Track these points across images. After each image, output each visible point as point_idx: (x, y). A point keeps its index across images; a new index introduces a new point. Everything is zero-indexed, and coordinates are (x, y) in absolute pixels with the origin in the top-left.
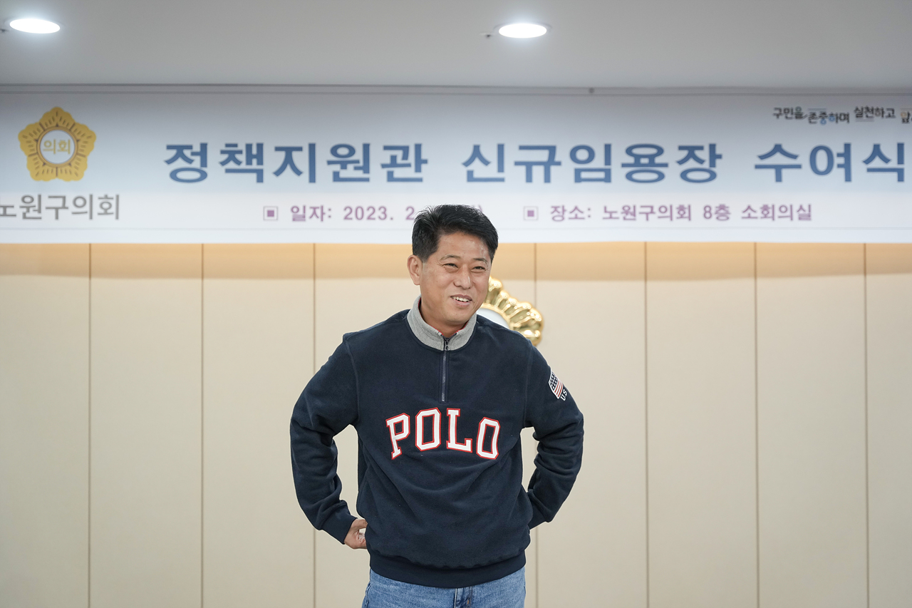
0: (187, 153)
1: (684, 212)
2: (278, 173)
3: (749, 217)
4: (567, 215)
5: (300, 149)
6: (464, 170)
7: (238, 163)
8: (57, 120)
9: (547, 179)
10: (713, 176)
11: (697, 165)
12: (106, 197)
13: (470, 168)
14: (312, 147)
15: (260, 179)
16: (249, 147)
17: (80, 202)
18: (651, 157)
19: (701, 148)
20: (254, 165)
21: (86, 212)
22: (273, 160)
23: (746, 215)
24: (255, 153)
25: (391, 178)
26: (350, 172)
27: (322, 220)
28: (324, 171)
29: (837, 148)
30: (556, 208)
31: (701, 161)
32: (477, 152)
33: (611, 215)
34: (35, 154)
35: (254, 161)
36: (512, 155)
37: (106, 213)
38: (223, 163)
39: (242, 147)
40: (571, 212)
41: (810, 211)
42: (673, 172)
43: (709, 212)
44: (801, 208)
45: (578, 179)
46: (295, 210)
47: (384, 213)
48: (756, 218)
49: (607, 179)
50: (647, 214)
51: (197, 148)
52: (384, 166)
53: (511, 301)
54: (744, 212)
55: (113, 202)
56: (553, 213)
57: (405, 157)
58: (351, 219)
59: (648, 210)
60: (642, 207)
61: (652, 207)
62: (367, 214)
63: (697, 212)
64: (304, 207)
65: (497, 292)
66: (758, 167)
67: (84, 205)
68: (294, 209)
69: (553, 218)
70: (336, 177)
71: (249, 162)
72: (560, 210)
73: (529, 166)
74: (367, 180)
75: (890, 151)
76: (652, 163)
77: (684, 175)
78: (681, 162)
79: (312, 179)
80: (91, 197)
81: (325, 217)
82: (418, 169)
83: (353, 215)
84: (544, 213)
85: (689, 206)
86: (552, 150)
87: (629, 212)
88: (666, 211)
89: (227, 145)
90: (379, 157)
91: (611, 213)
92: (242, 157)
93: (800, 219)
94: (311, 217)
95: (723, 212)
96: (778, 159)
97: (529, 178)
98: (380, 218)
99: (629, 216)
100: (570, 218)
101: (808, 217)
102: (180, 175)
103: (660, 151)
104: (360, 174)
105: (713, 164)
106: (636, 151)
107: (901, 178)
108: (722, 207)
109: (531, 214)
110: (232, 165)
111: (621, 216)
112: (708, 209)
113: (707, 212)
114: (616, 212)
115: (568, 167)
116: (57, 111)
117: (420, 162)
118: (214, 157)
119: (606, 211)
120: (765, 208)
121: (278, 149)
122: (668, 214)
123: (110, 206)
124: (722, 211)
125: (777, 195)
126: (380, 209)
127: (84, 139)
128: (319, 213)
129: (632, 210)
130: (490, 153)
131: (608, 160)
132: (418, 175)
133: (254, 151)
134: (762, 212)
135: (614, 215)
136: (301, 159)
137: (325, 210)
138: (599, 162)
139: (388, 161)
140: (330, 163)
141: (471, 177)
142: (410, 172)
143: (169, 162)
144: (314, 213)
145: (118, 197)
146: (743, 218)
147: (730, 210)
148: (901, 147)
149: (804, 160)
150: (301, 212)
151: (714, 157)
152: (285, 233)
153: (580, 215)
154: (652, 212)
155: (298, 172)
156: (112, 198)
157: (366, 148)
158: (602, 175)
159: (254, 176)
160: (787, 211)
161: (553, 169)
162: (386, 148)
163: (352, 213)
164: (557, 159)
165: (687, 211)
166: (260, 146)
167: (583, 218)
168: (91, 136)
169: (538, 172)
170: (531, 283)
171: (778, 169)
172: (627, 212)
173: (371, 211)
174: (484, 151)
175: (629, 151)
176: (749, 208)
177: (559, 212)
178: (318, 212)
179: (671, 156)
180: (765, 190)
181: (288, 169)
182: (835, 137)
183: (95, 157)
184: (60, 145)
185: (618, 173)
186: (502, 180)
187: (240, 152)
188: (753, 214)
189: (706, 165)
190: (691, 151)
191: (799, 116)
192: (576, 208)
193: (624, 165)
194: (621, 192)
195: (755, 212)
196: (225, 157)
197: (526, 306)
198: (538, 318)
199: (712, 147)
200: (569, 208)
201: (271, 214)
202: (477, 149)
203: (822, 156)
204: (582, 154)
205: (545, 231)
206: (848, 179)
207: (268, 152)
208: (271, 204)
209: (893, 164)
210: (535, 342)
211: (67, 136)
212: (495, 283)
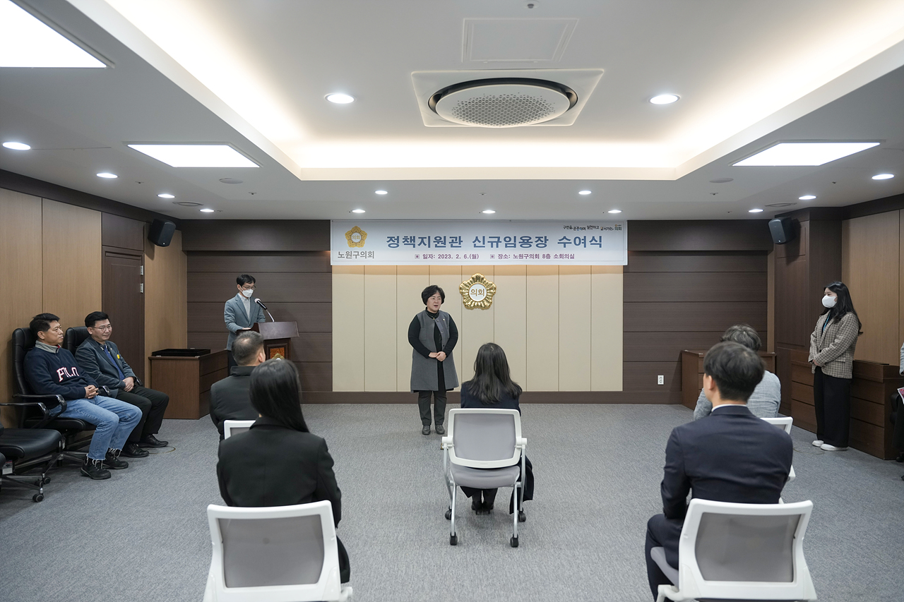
0: (393, 239)
1: (537, 256)
2: (419, 245)
3: (556, 258)
4: (503, 257)
5: (426, 238)
6: (473, 244)
7: (408, 242)
8: (356, 230)
9: (497, 247)
10: (546, 245)
11: (541, 243)
12: (370, 252)
13: (475, 243)
14: (429, 237)
15: (414, 247)
16: (411, 237)
17: (363, 253)
18: (528, 240)
19: (542, 237)
20: (413, 243)
22: (418, 241)
24: (413, 239)
25: (452, 246)
26: (440, 244)
27: (432, 258)
28: (433, 244)
29: (582, 238)
31: (542, 241)
32: (477, 239)
33: (516, 257)
34: (350, 240)
35: (413, 241)
36: (487, 239)
37: (370, 257)
38: (404, 242)
39: (409, 237)
41: (574, 256)
42: (534, 245)
43: (544, 256)
44: (571, 255)
45: (506, 247)
48: (558, 258)
49: (515, 247)
50: (526, 257)
51: (396, 238)
52: (450, 243)
53: (487, 281)
54: (555, 256)
57: (456, 240)
58: (440, 258)
60: (525, 254)
63: (541, 256)
64: (427, 255)
65: (483, 279)
66: (559, 243)
67: (363, 255)
68: (424, 255)
69: (499, 258)
70: (436, 246)
71: (411, 242)
73: (492, 242)
74: (445, 247)
75: (598, 239)
76: (528, 242)
77: (537, 245)
78: (536, 242)
79: (429, 247)
80: (366, 252)
82: (460, 244)
84: (497, 256)
85: (539, 254)
86: (499, 238)
87: (521, 256)
88: (532, 256)
89: (405, 237)
90: (448, 240)
92: (409, 240)
93: (571, 258)
94: (429, 257)
95: (548, 256)
96: (565, 241)
97: (492, 247)
98: (449, 257)
101: (573, 258)
102: (391, 245)
103: (530, 238)
104: (443, 245)
105: (546, 242)
107: (600, 247)
109: (492, 257)
110: (406, 243)
111: (519, 257)
115: (503, 243)
116: (356, 227)
117: (460, 241)
118: (401, 240)
119: (514, 256)
120: (561, 255)
121: (419, 238)
123: (371, 254)
125: (564, 251)
126: (449, 255)
127: (364, 235)
128: (431, 256)
130: (481, 239)
131: (515, 241)
136: (426, 241)
137: (433, 255)
138: (512, 242)
139: (451, 241)
140: (434, 242)
141: (475, 246)
142: (457, 245)
143: (388, 242)
145: (373, 252)
146: (554, 258)
147: (551, 256)
148: (600, 237)
149: (572, 241)
151: (546, 240)
152: (422, 262)
153: (507, 257)
154: (528, 256)
155: (425, 245)
157: (445, 237)
160: (567, 256)
161: (499, 243)
162: (451, 237)
163: (441, 256)
164: (500, 241)
166: (414, 237)
168: (366, 234)
169: (495, 244)
170: (492, 276)
171: (565, 244)
173: (446, 256)
174: (479, 239)
175: (521, 238)
179: (533, 240)
180: (561, 250)
181: (422, 244)
182: (581, 234)
183: (367, 240)
184: (357, 237)
185: (518, 245)
186: (484, 247)
190: (539, 238)
191: (571, 228)
192: (506, 255)
193: (520, 242)
194: (519, 250)
195: (558, 256)
196: (404, 240)
197: (491, 283)
198: (495, 286)
199: (545, 237)
200: (504, 255)
201: (417, 256)
202: (477, 237)
203: (577, 240)
204: (508, 239)
205: (497, 262)
206: (585, 247)
207: (416, 239)
208: (417, 254)
209: (598, 242)
210: (494, 294)
211: (359, 234)
212: (482, 276)
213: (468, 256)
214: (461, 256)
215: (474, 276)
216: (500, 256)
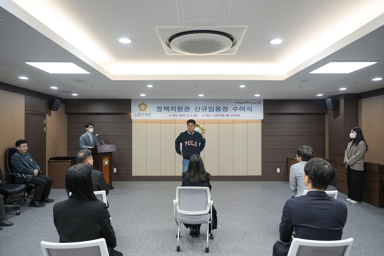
0: (159, 108)
1: (223, 115)
2: (171, 110)
8: (143, 104)
9: (206, 111)
10: (227, 111)
11: (225, 109)
14: (175, 107)
15: (169, 111)
16: (167, 107)
18: (219, 108)
22: (170, 109)
24: (168, 108)
25: (185, 111)
26: (180, 110)
28: (177, 110)
29: (243, 107)
32: (196, 108)
34: (140, 108)
36: (201, 108)
41: (239, 115)
42: (222, 110)
45: (209, 111)
49: (213, 111)
53: (201, 127)
54: (231, 115)
57: (187, 108)
60: (218, 115)
63: (225, 115)
65: (199, 125)
66: (233, 109)
67: (146, 114)
68: (173, 115)
70: (178, 111)
75: (250, 108)
77: (223, 111)
79: (175, 111)
82: (189, 110)
84: (205, 115)
86: (206, 107)
87: (216, 115)
88: (221, 115)
90: (184, 108)
92: (166, 108)
95: (228, 115)
96: (235, 108)
97: (203, 111)
102: (158, 110)
103: (220, 107)
104: (181, 110)
107: (251, 111)
109: (203, 116)
110: (165, 109)
115: (208, 109)
116: (143, 102)
117: (189, 109)
118: (163, 108)
119: (213, 115)
120: (234, 115)
123: (149, 115)
125: (235, 113)
128: (176, 115)
130: (198, 108)
136: (174, 109)
138: (212, 109)
141: (196, 111)
142: (188, 110)
145: (150, 113)
148: (251, 107)
149: (239, 109)
151: (227, 108)
152: (172, 118)
153: (210, 116)
155: (174, 110)
157: (182, 107)
160: (236, 115)
163: (180, 115)
166: (169, 107)
168: (147, 106)
169: (204, 110)
170: (204, 124)
171: (235, 110)
173: (183, 115)
175: (216, 107)
179: (222, 108)
180: (234, 113)
182: (243, 106)
183: (147, 108)
185: (215, 110)
186: (200, 111)
190: (224, 107)
191: (238, 103)
194: (215, 113)
197: (203, 127)
198: (204, 129)
199: (227, 107)
203: (241, 108)
204: (210, 108)
205: (205, 118)
206: (244, 111)
207: (170, 108)
208: (170, 114)
209: (250, 109)
210: (204, 132)
211: (144, 106)
212: (199, 124)
213: (193, 115)
214: (190, 115)
216: (207, 115)
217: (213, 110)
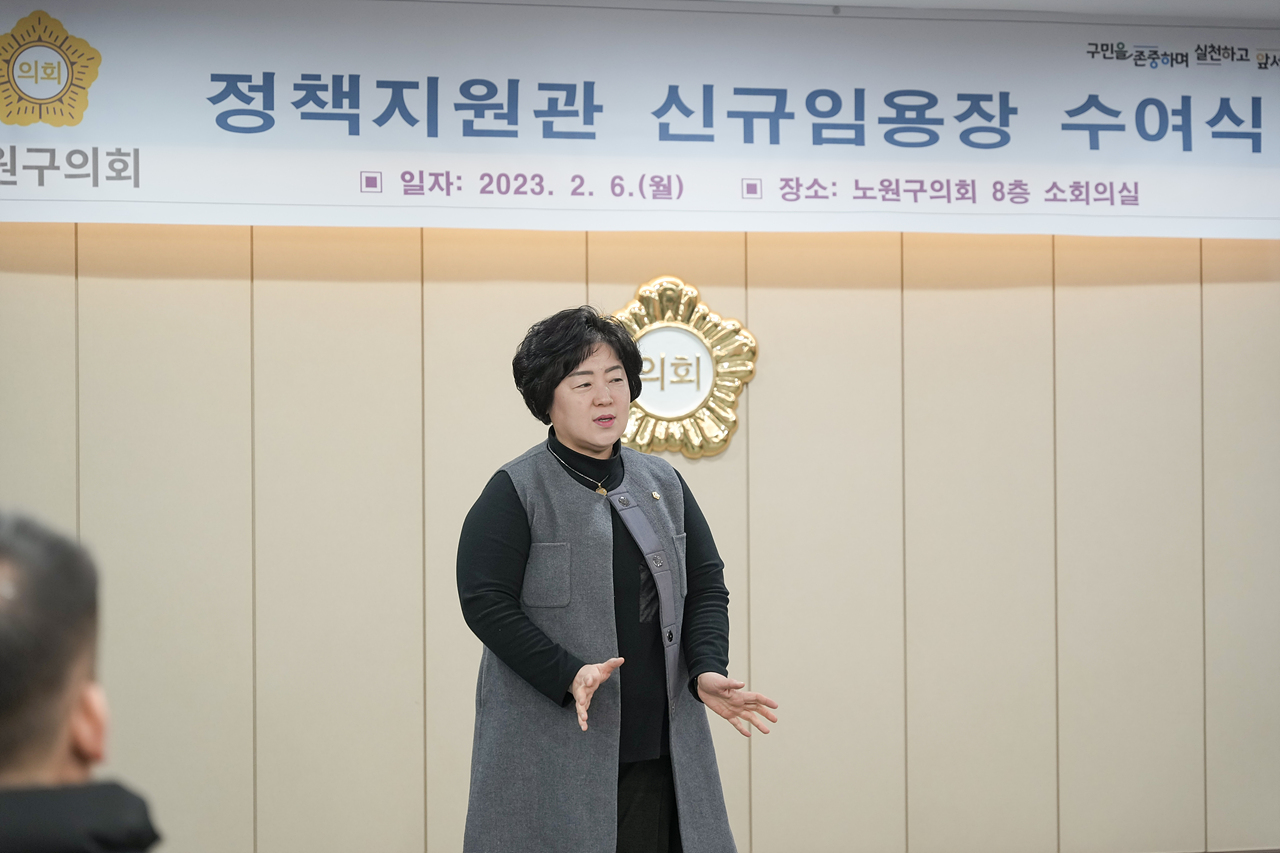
0: (243, 87)
1: (966, 190)
2: (381, 121)
3: (1055, 199)
4: (803, 192)
5: (414, 85)
6: (656, 122)
7: (322, 104)
8: (39, 32)
9: (775, 138)
10: (1005, 139)
11: (983, 123)
12: (119, 152)
13: (664, 119)
14: (433, 83)
15: (354, 130)
16: (337, 80)
17: (77, 159)
18: (920, 110)
19: (989, 98)
20: (346, 109)
21: (88, 175)
22: (374, 101)
23: (1050, 195)
24: (348, 91)
25: (548, 132)
26: (488, 121)
27: (448, 194)
28: (451, 120)
29: (1173, 103)
30: (787, 181)
31: (989, 118)
32: (673, 97)
33: (864, 193)
34: (5, 83)
35: (346, 102)
36: (724, 101)
37: (119, 177)
38: (298, 104)
39: (327, 80)
40: (809, 188)
41: (1136, 192)
42: (950, 132)
43: (1001, 190)
44: (1125, 187)
45: (818, 140)
46: (408, 177)
47: (539, 184)
48: (1065, 200)
49: (859, 140)
50: (915, 192)
51: (258, 81)
52: (538, 114)
53: (714, 318)
54: (1048, 191)
55: (130, 160)
56: (782, 189)
57: (570, 101)
58: (491, 192)
59: (917, 186)
60: (907, 181)
61: (922, 183)
62: (514, 185)
63: (984, 191)
64: (421, 173)
66: (1065, 127)
67: (83, 163)
68: (406, 176)
69: (784, 196)
71: (337, 104)
72: (793, 184)
73: (748, 118)
74: (514, 134)
75: (1244, 110)
76: (921, 119)
77: (965, 137)
78: (961, 118)
79: (433, 131)
80: (95, 151)
81: (453, 189)
82: (589, 120)
83: (493, 187)
84: (771, 188)
85: (973, 182)
86: (781, 95)
87: (890, 189)
88: (941, 189)
89: (305, 77)
90: (532, 100)
91: (865, 189)
92: (327, 96)
93: (1123, 203)
94: (431, 189)
95: (1020, 191)
96: (1093, 116)
97: (749, 137)
98: (533, 191)
99: (890, 196)
100: (807, 197)
101: (1134, 201)
102: (232, 121)
103: (933, 101)
104: (503, 125)
105: (1005, 122)
106: (898, 100)
107: (1257, 148)
108: (1018, 184)
109: (752, 189)
110: (311, 107)
111: (880, 195)
112: (998, 187)
113: (998, 189)
114: (872, 189)
115: (804, 121)
116: (40, 17)
117: (591, 109)
118: (285, 94)
119: (857, 188)
120: (1076, 186)
121: (381, 84)
122: (944, 192)
123: (125, 166)
124: (1018, 190)
125: (1093, 168)
126: (533, 178)
127: (83, 61)
128: (444, 182)
129: (894, 186)
130: (693, 98)
131: (860, 113)
132: (588, 129)
133: (346, 87)
134: (1073, 193)
135: (869, 193)
136: (415, 101)
137: (453, 179)
138: (847, 115)
139: (545, 107)
140: (458, 107)
141: (665, 133)
142: (576, 124)
143: (215, 100)
144: (436, 182)
145: (136, 151)
146: (1046, 200)
147: (1029, 189)
148: (1256, 103)
149: (1128, 118)
150: (416, 181)
151: (1007, 111)
152: (393, 212)
153: (821, 192)
154: (922, 190)
155: (411, 121)
156: (128, 155)
157: (513, 85)
158: (851, 134)
159: (345, 124)
160: (1105, 191)
161: (783, 123)
162: (543, 87)
163: (494, 184)
164: (788, 109)
165: (970, 188)
166: (355, 80)
167: (827, 197)
168: (94, 58)
169: (761, 127)
170: (738, 292)
171: (1094, 130)
172: (886, 190)
173: (521, 180)
174: (685, 96)
175: (889, 100)
176: (1055, 185)
177: (792, 188)
178: (442, 181)
179: (948, 108)
180: (1077, 161)
181: (397, 114)
182: (1169, 86)
184: (45, 69)
185: (874, 132)
186: (710, 138)
187: (324, 88)
188: (1060, 196)
189: (995, 123)
190: (975, 102)
191: (1122, 55)
192: (816, 182)
193: (882, 121)
194: (878, 160)
195: (1063, 192)
196: (302, 94)
197: (733, 325)
198: (751, 342)
199: (1004, 97)
200: (806, 182)
201: (371, 182)
202: (673, 91)
203: (1152, 114)
204: (823, 103)
205: (772, 217)
206: (1187, 146)
207: (367, 89)
208: (372, 167)
209: (1247, 127)
210: (747, 378)
211: (52, 56)
212: (689, 291)
213: (631, 184)
214: (598, 181)
215: (651, 289)
216: (791, 188)
217: (860, 131)
